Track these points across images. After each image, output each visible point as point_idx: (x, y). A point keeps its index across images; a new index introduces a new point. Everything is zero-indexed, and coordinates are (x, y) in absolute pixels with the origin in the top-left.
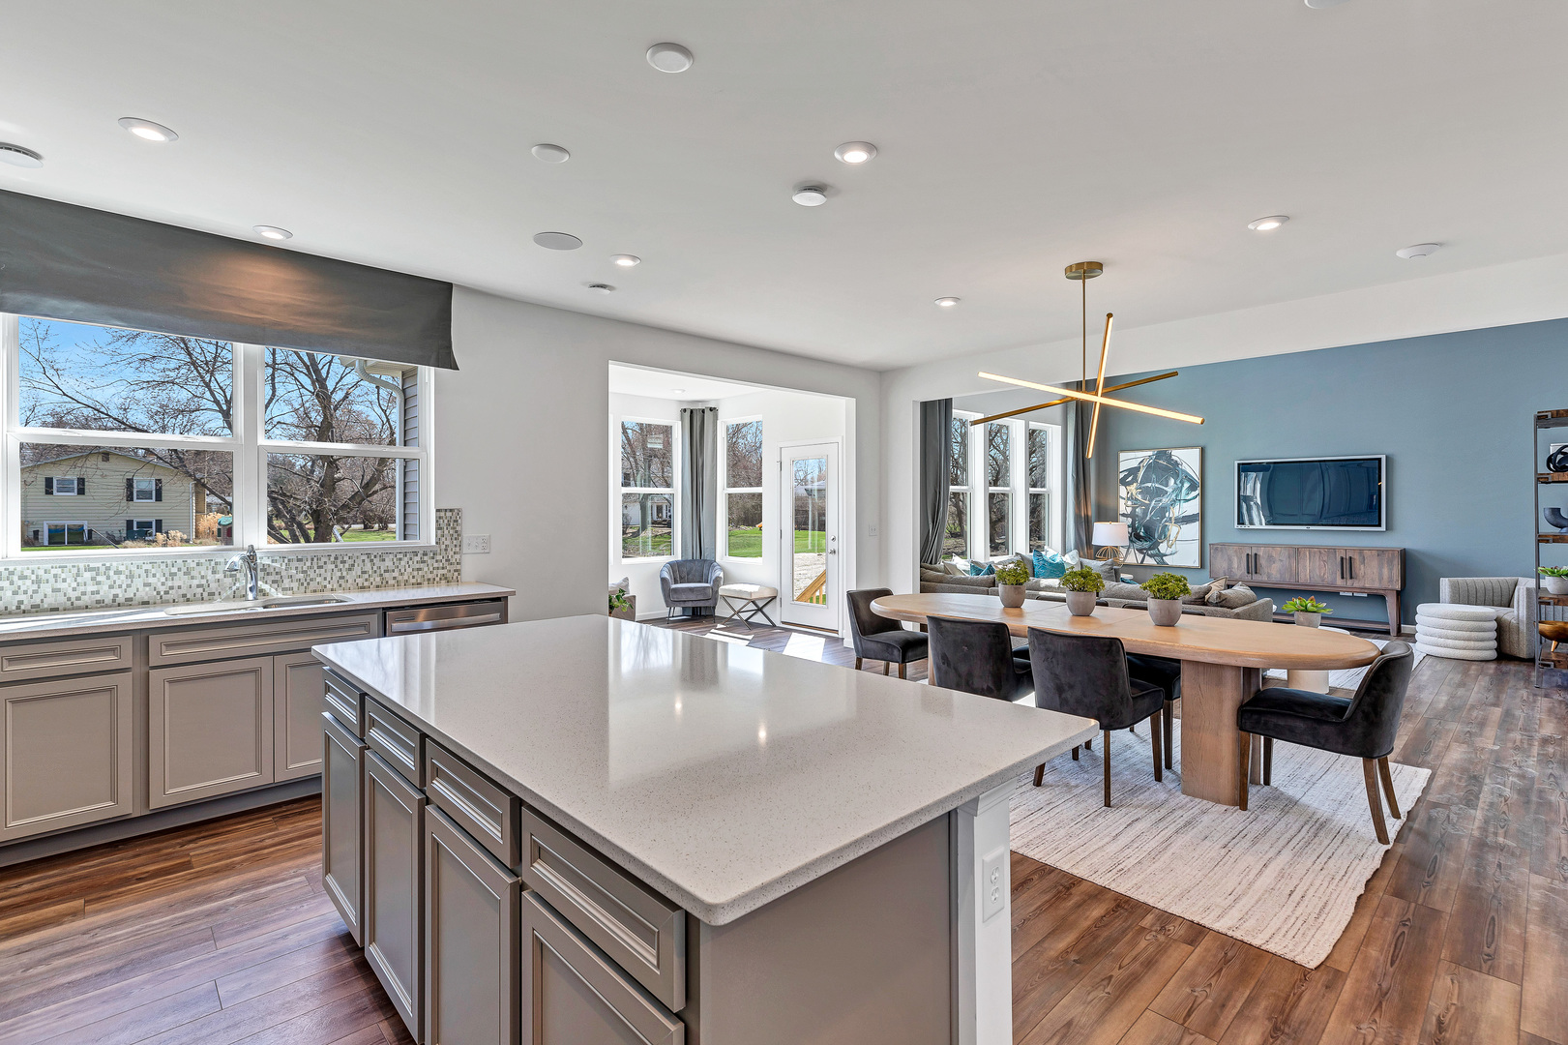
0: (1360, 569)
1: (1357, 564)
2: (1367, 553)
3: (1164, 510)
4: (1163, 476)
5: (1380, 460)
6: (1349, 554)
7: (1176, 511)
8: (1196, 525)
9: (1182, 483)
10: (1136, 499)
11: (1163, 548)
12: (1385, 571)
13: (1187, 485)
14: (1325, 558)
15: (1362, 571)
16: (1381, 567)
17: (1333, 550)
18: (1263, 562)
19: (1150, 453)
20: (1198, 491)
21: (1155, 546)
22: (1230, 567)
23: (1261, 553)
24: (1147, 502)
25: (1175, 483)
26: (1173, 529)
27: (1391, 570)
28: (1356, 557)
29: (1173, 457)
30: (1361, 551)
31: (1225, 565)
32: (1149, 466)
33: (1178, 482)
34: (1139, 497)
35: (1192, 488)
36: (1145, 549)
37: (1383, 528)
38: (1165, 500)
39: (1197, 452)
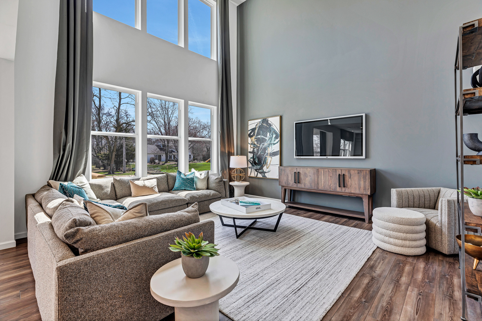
0: (348, 181)
1: (347, 178)
2: (352, 172)
3: (265, 149)
4: (265, 132)
5: (362, 116)
6: (343, 173)
7: (270, 150)
8: (278, 157)
9: (272, 135)
10: (255, 144)
11: (265, 169)
12: (362, 183)
13: (274, 136)
14: (331, 175)
15: (350, 183)
16: (359, 180)
17: (335, 170)
18: (302, 176)
19: (260, 120)
20: (279, 139)
21: (261, 168)
22: (288, 180)
23: (301, 172)
24: (259, 145)
25: (270, 135)
26: (269, 159)
27: (365, 182)
28: (347, 174)
29: (269, 122)
30: (349, 170)
31: (285, 178)
32: (260, 127)
33: (271, 135)
34: (256, 143)
35: (276, 138)
36: (258, 169)
37: (364, 157)
38: (266, 144)
39: (278, 118)
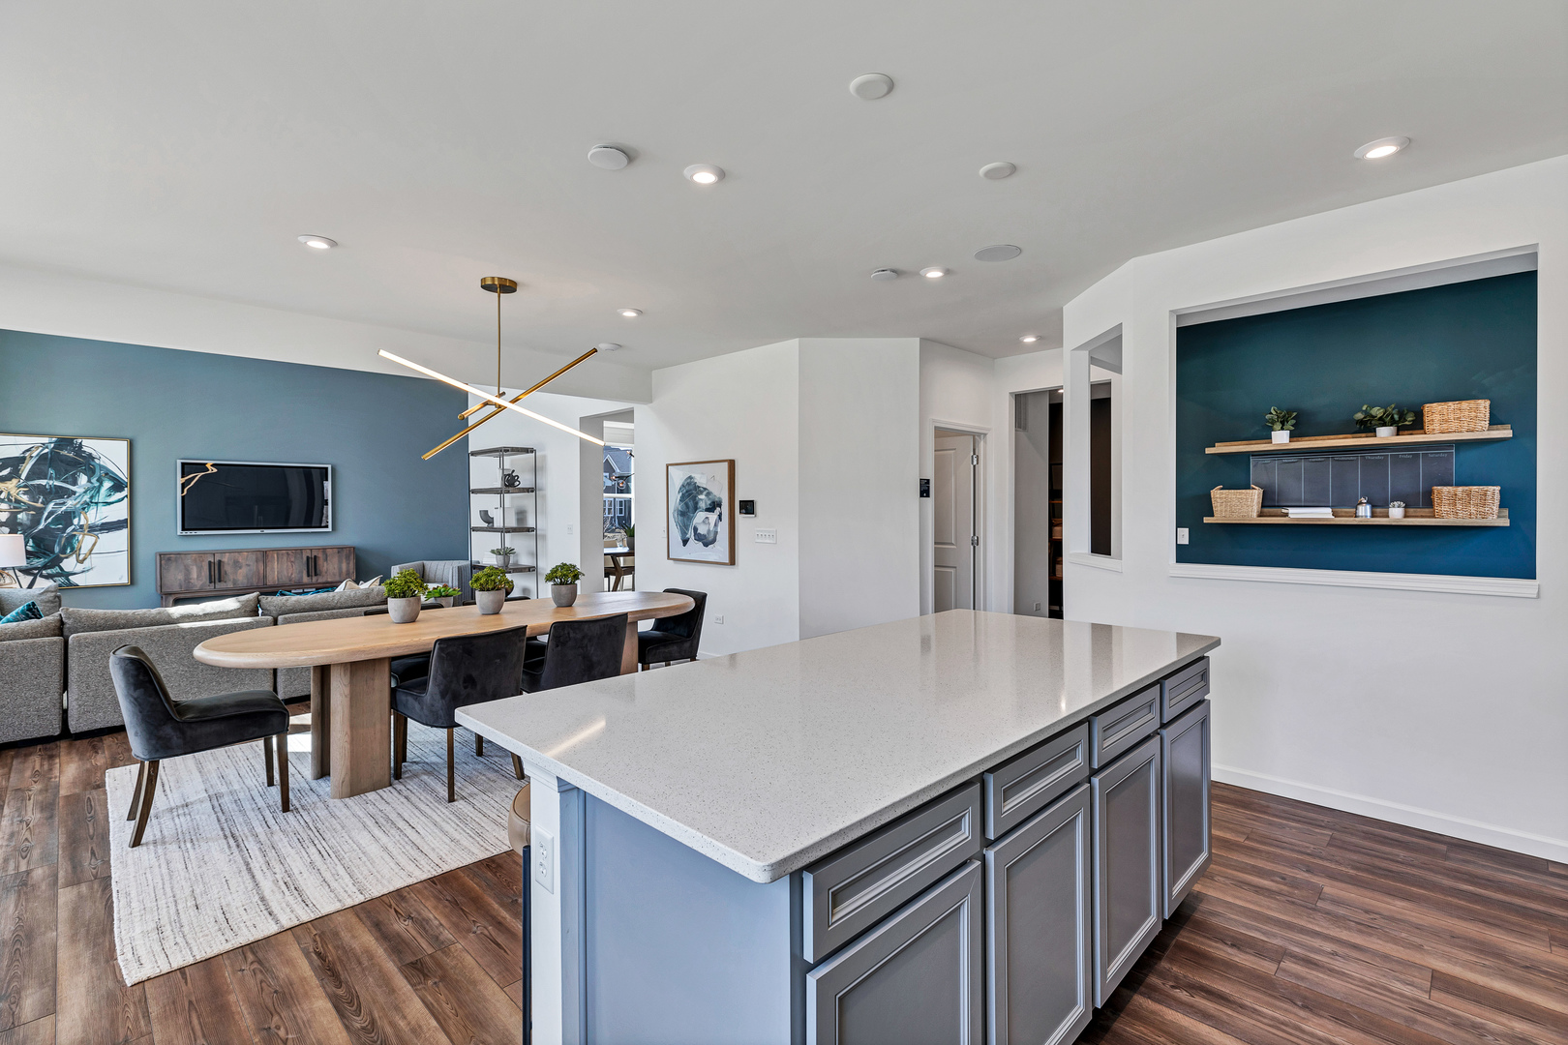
0: (323, 566)
1: (320, 562)
2: (329, 551)
3: (67, 518)
4: (67, 472)
5: (327, 468)
6: (314, 553)
7: (94, 516)
8: (124, 533)
9: (100, 481)
10: (18, 501)
11: (69, 564)
12: (344, 566)
13: (107, 484)
14: (293, 559)
15: (325, 568)
16: (340, 562)
17: (299, 551)
18: (228, 568)
19: (46, 440)
20: (126, 492)
21: (56, 562)
22: (187, 579)
23: (226, 559)
24: (39, 505)
25: (89, 481)
26: (86, 542)
27: (348, 564)
28: (320, 555)
29: (84, 449)
30: (324, 549)
31: (180, 577)
32: (42, 458)
33: (94, 480)
34: (25, 498)
35: (118, 486)
36: (36, 569)
37: (330, 529)
38: (70, 503)
39: (123, 445)
